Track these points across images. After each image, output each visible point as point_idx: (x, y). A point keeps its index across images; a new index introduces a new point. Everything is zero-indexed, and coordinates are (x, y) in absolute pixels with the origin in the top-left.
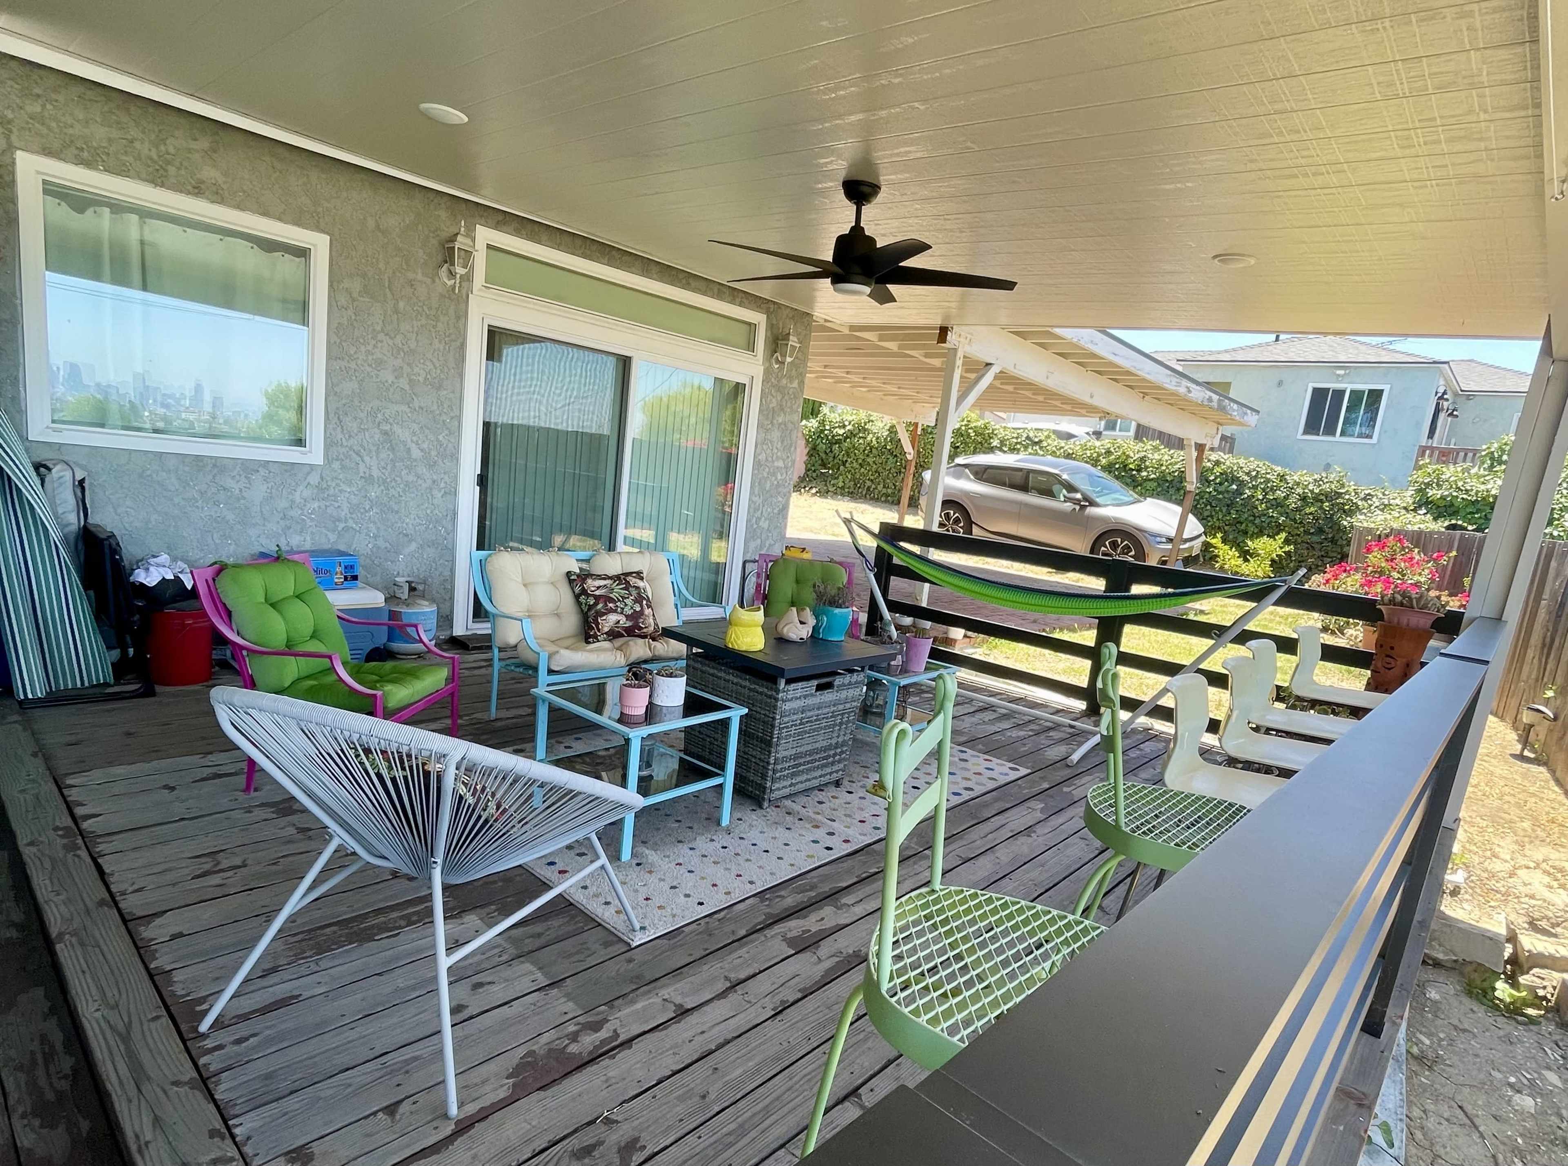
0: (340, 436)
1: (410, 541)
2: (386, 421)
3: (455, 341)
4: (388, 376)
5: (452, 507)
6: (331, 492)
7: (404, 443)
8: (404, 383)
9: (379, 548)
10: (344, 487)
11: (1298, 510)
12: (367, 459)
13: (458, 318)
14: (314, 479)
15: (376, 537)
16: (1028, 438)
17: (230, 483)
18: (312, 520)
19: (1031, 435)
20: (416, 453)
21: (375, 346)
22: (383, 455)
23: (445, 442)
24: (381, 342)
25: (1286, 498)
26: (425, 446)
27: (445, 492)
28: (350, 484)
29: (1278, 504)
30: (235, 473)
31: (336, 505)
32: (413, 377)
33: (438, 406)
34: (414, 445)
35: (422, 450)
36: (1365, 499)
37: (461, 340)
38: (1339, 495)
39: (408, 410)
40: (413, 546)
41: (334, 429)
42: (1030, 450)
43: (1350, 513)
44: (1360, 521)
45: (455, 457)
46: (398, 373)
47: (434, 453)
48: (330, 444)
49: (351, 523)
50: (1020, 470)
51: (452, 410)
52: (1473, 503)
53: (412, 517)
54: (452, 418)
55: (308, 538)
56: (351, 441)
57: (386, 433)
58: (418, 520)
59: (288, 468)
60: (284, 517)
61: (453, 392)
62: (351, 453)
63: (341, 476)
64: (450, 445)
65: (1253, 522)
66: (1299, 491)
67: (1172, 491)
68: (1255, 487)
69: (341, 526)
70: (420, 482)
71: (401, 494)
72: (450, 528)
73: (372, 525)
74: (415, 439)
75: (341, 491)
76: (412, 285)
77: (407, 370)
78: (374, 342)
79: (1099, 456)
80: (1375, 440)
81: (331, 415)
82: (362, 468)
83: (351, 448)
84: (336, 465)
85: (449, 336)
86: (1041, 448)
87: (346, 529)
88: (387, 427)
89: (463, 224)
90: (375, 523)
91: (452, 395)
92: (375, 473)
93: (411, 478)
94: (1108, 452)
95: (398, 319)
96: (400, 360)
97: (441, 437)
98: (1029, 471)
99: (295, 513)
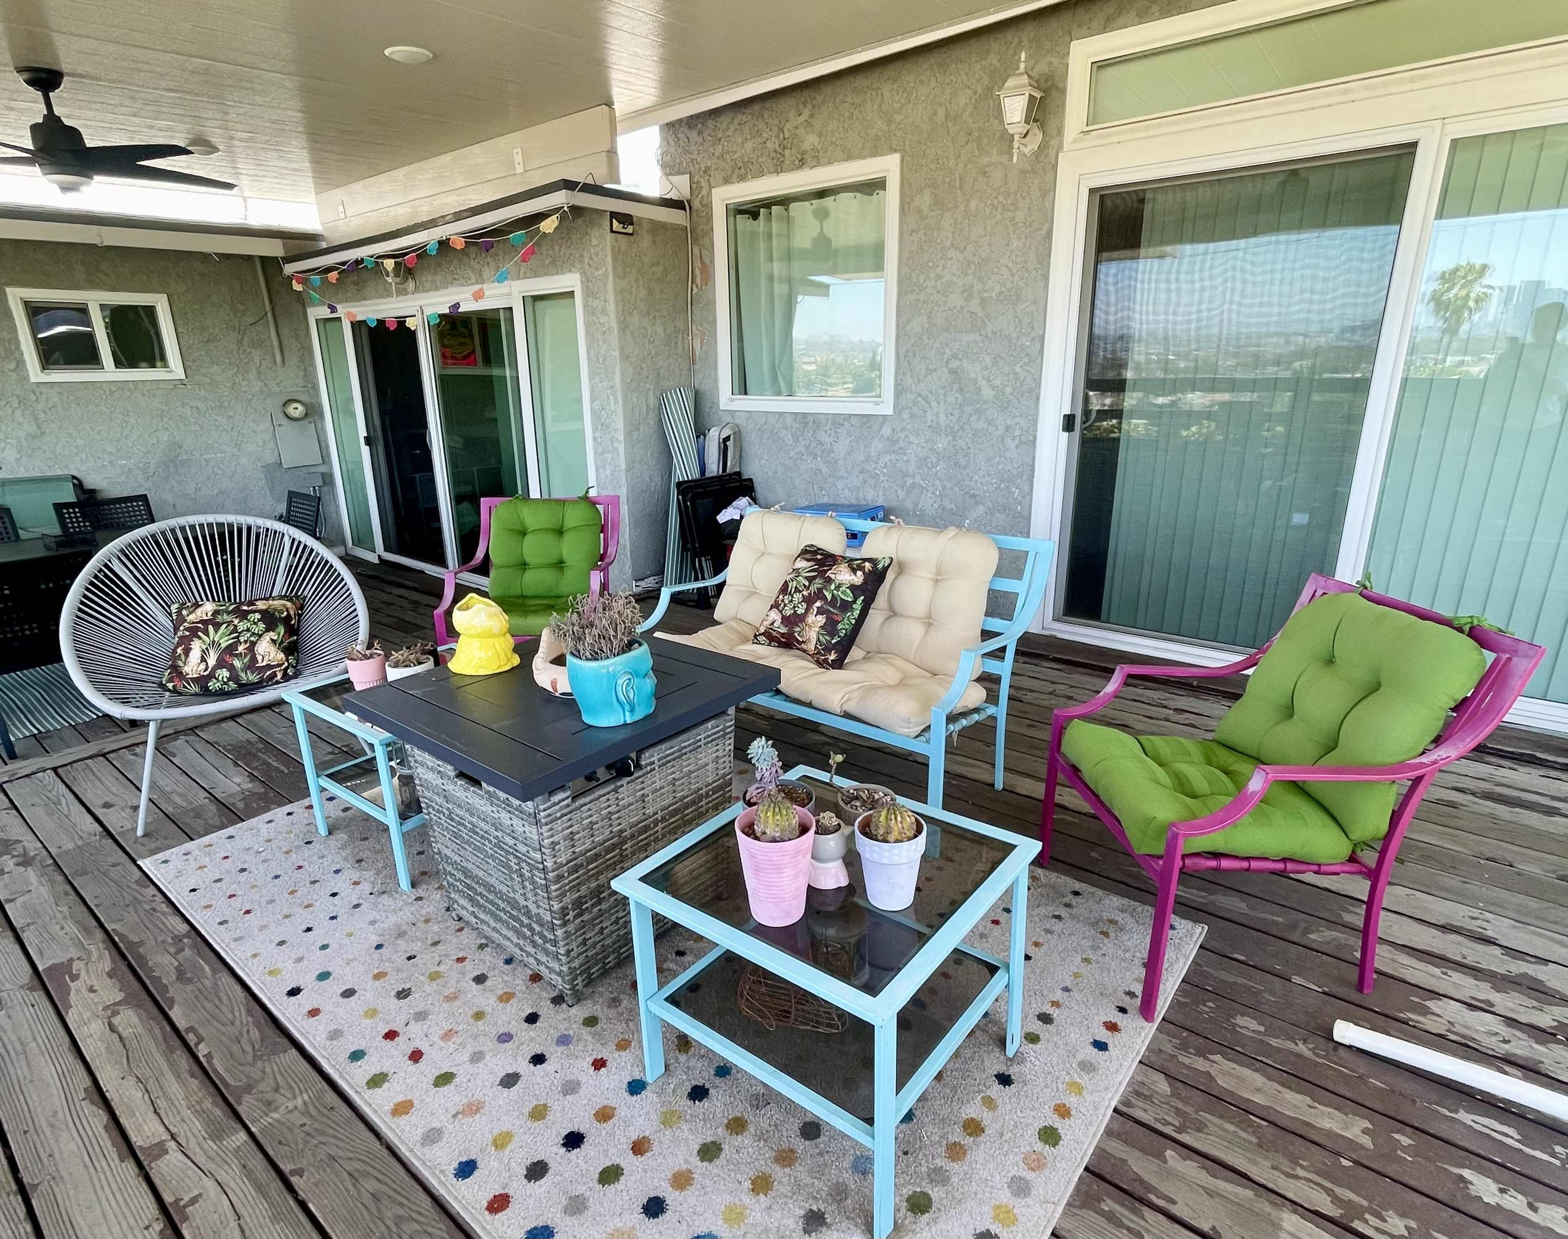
0: (910, 381)
1: (977, 503)
2: (955, 356)
3: (1039, 229)
4: (956, 300)
5: (1029, 461)
6: (901, 444)
7: (975, 381)
8: (974, 305)
9: (943, 509)
10: (912, 438)
12: (934, 404)
13: (1044, 195)
14: (886, 430)
15: (941, 496)
17: (823, 437)
18: (885, 475)
20: (987, 393)
21: (944, 267)
22: (951, 399)
23: (1022, 374)
24: (951, 259)
26: (998, 382)
27: (1021, 442)
28: (917, 435)
30: (827, 428)
31: (905, 458)
32: (985, 295)
33: (1016, 326)
34: (985, 382)
35: (993, 389)
37: (1047, 226)
39: (979, 339)
40: (981, 509)
41: (904, 374)
45: (1035, 394)
46: (968, 293)
47: (1008, 390)
48: (900, 390)
49: (918, 479)
51: (1033, 328)
53: (981, 473)
54: (1033, 339)
55: (881, 493)
56: (922, 385)
57: (953, 371)
58: (988, 478)
59: (865, 420)
60: (862, 472)
61: (1035, 303)
62: (920, 399)
63: (909, 427)
64: (1029, 378)
69: (910, 481)
70: (991, 429)
71: (970, 445)
72: (1026, 488)
73: (938, 482)
74: (986, 373)
75: (910, 443)
76: (985, 173)
77: (978, 286)
78: (943, 262)
81: (902, 360)
82: (929, 416)
83: (919, 395)
84: (906, 415)
85: (1030, 226)
87: (913, 486)
88: (954, 364)
89: (1023, 58)
90: (941, 480)
91: (1033, 308)
92: (943, 421)
93: (981, 425)
95: (969, 225)
96: (971, 277)
97: (1017, 368)
99: (870, 467)
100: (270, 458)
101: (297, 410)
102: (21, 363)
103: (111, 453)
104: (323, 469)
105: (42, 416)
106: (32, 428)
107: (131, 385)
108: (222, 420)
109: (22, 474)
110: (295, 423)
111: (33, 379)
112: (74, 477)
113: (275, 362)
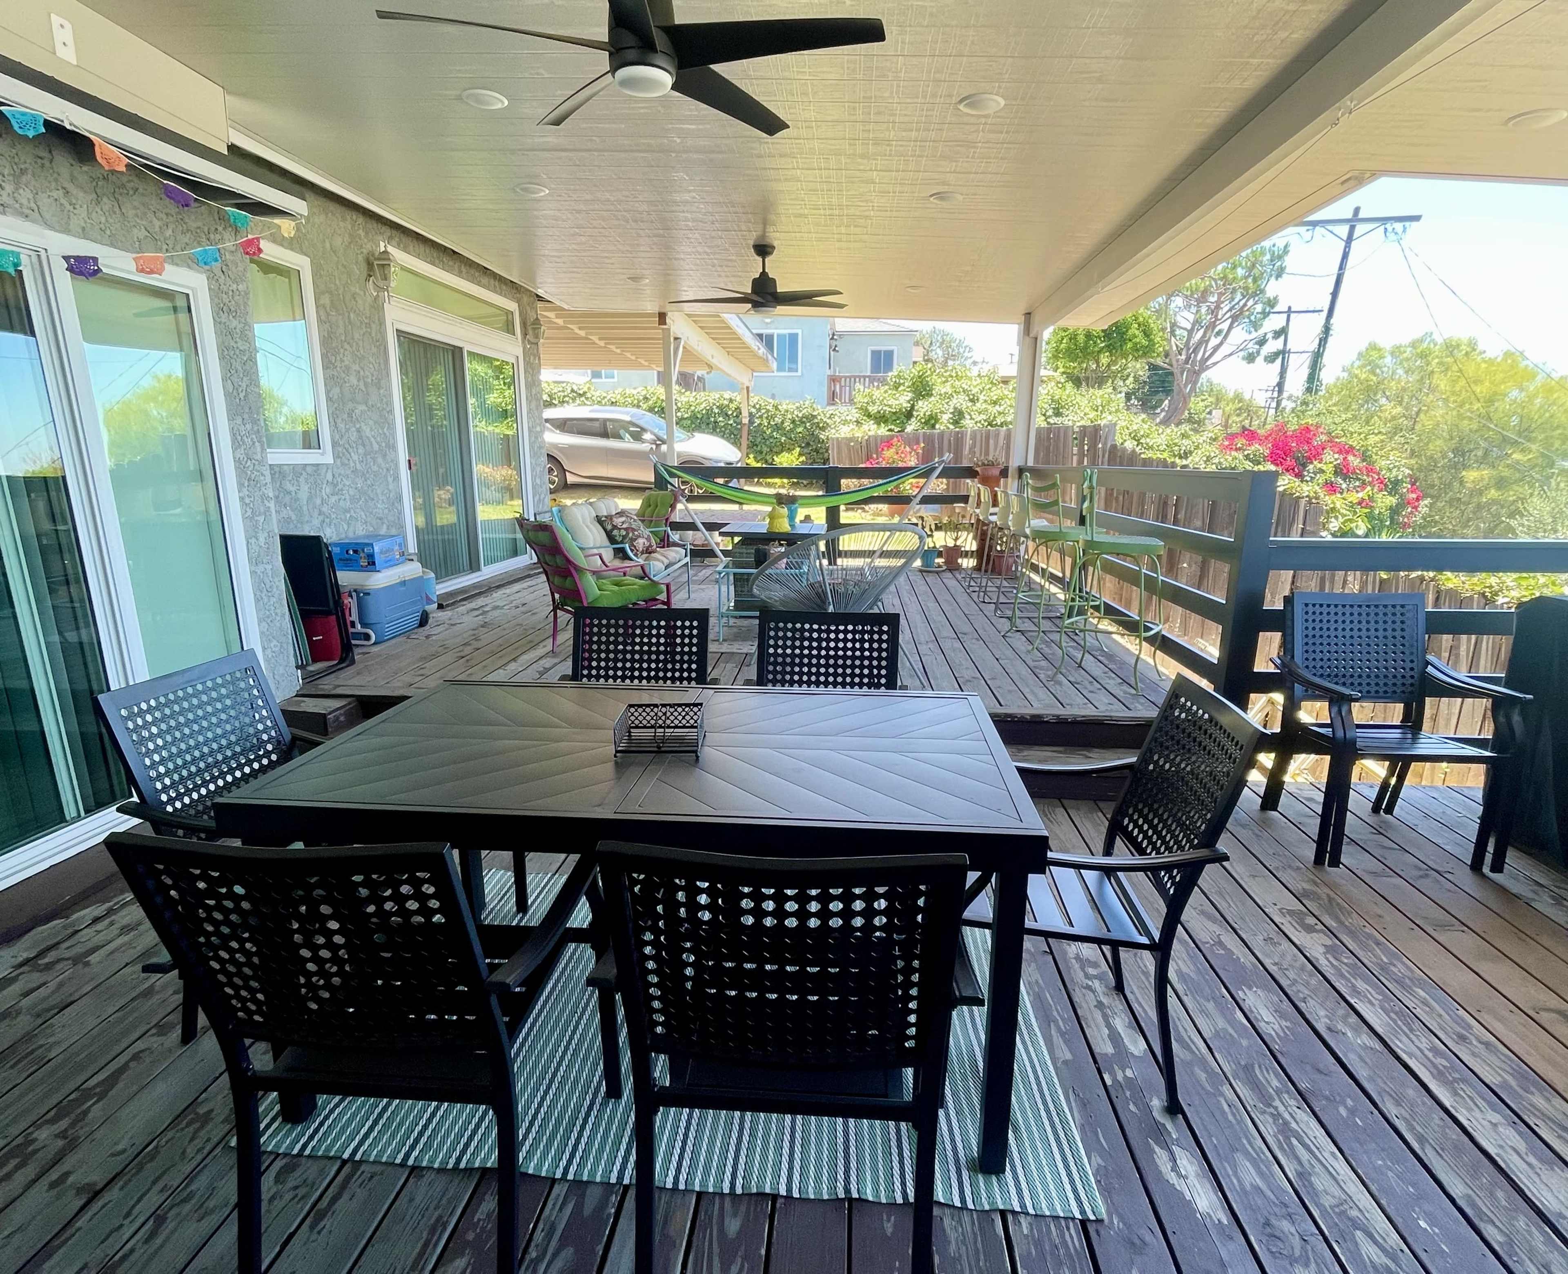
0: (337, 436)
2: (357, 420)
3: (381, 345)
4: (354, 380)
5: (398, 491)
7: (368, 438)
8: (362, 385)
10: (345, 481)
11: (791, 430)
12: (353, 454)
13: (380, 324)
14: (330, 476)
16: (573, 391)
18: (333, 513)
19: (575, 388)
22: (360, 451)
23: (388, 434)
24: (346, 350)
25: (783, 423)
26: (379, 439)
27: (394, 478)
29: (778, 428)
31: (344, 497)
32: (365, 379)
33: (381, 403)
34: (373, 439)
35: (378, 443)
36: (830, 418)
38: (814, 417)
39: (366, 409)
41: (334, 431)
42: (578, 401)
43: (823, 429)
44: (831, 433)
46: (358, 377)
47: (384, 445)
48: (333, 444)
49: (352, 513)
50: (597, 420)
52: (895, 413)
53: (380, 502)
54: (388, 413)
55: (334, 530)
56: (343, 440)
57: (359, 431)
58: (384, 505)
59: (316, 468)
60: (320, 513)
62: (344, 450)
63: (342, 472)
65: (765, 443)
66: (790, 416)
67: (703, 426)
68: (761, 417)
69: (348, 516)
70: (380, 471)
71: (373, 483)
72: (400, 509)
73: (362, 513)
75: (344, 485)
76: (355, 298)
77: (362, 373)
79: (639, 402)
80: (799, 373)
81: (331, 419)
82: (351, 463)
83: (344, 447)
84: (339, 462)
85: (378, 341)
86: (587, 399)
87: (351, 518)
88: (359, 426)
90: (364, 511)
93: (376, 468)
94: (646, 399)
95: (352, 329)
96: (358, 366)
97: (385, 431)
98: (605, 421)
99: (325, 508)
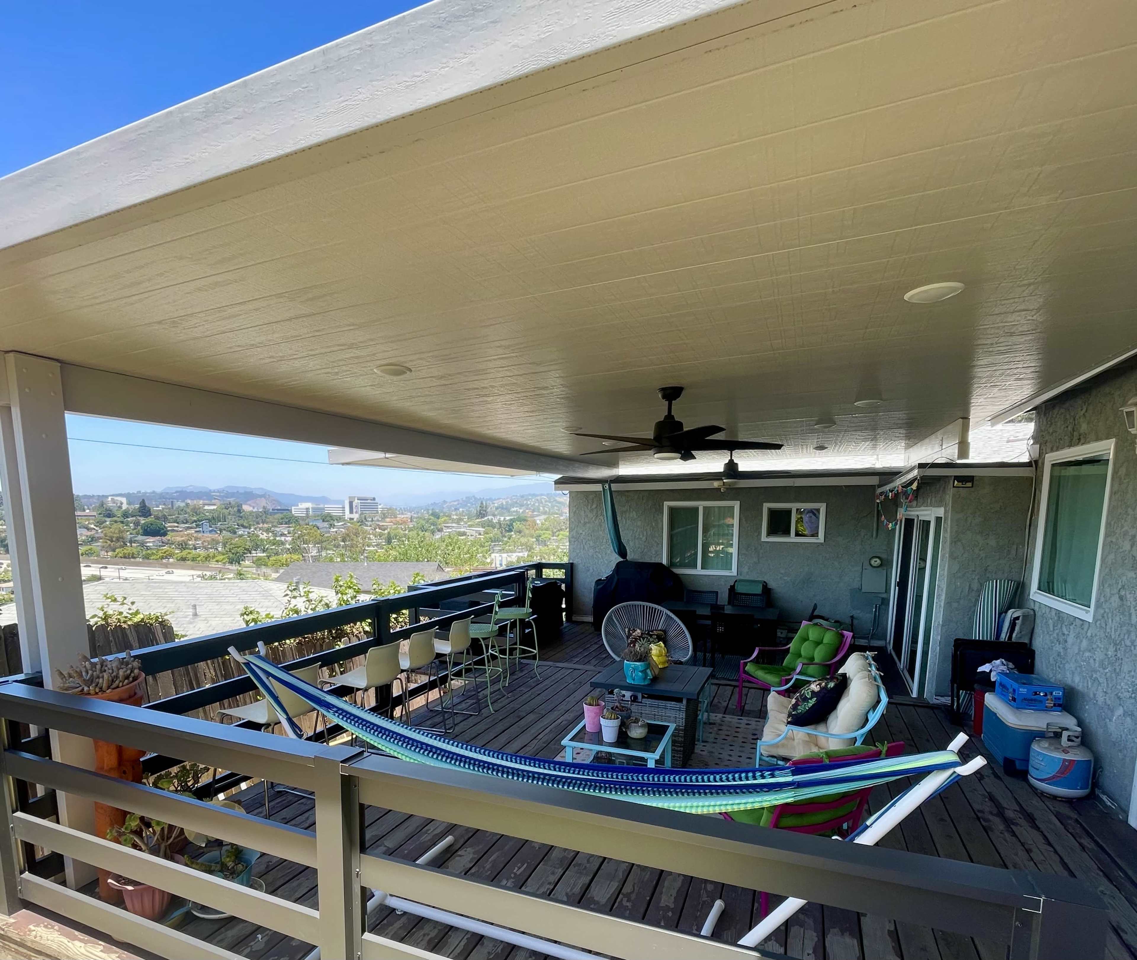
0: (1103, 600)
1: (1120, 705)
10: (1098, 643)
14: (1089, 634)
17: (1064, 629)
20: (1134, 619)
21: (1125, 520)
22: (1118, 619)
24: (1129, 515)
28: (1101, 641)
34: (1134, 610)
39: (1134, 576)
41: (1101, 594)
53: (1125, 681)
55: (1081, 680)
56: (1107, 604)
57: (1121, 598)
59: (1082, 623)
60: (1076, 660)
70: (1132, 648)
71: (1122, 657)
74: (1135, 604)
75: (1097, 646)
81: (1101, 583)
82: (1108, 629)
84: (1098, 624)
93: (1128, 643)
96: (1135, 530)
99: (1079, 658)
100: (856, 585)
101: (876, 562)
102: (760, 534)
103: (782, 574)
104: (884, 596)
105: (761, 555)
106: (755, 560)
107: (799, 544)
108: (836, 563)
109: (747, 578)
110: (875, 569)
111: (762, 540)
112: (765, 582)
113: (872, 536)
